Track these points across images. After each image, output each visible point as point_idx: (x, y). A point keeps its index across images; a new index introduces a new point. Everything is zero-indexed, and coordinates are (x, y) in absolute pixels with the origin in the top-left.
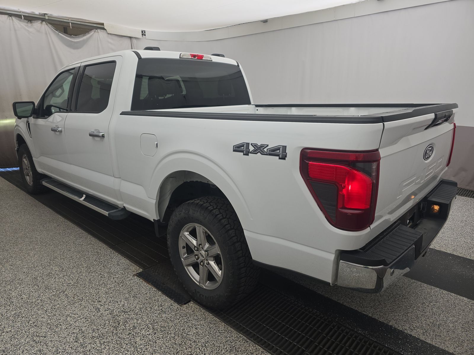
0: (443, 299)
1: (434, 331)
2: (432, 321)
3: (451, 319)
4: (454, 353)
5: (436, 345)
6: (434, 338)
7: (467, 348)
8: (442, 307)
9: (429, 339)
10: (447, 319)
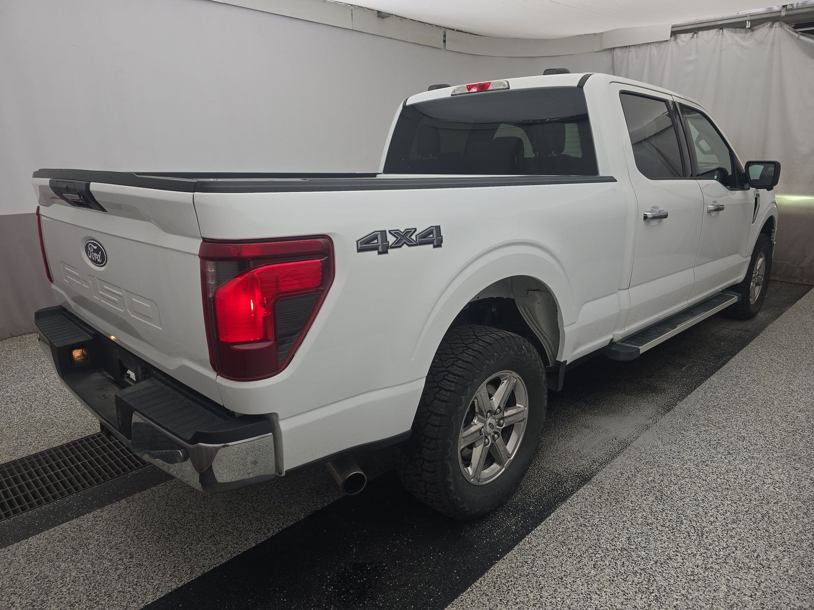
0: (120, 592)
1: (73, 539)
2: (90, 547)
3: (73, 574)
4: (26, 540)
5: (53, 529)
6: (64, 534)
7: (17, 558)
8: (103, 577)
9: (67, 527)
10: (76, 568)
